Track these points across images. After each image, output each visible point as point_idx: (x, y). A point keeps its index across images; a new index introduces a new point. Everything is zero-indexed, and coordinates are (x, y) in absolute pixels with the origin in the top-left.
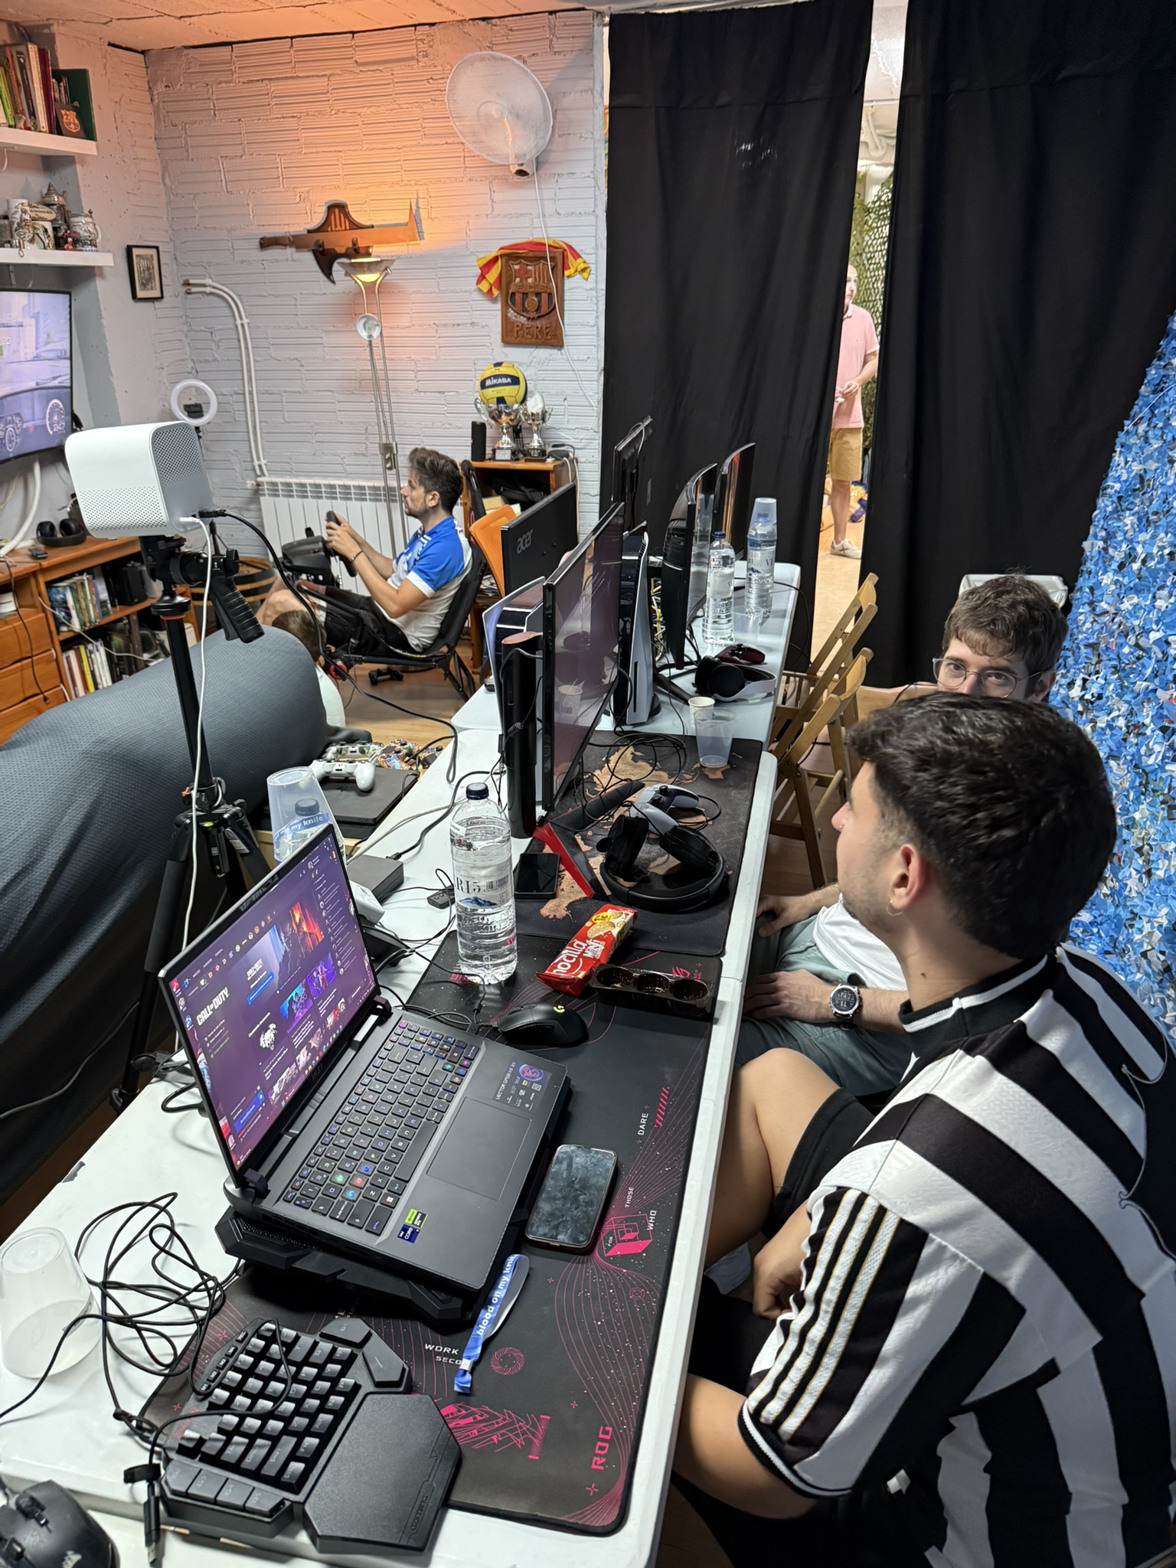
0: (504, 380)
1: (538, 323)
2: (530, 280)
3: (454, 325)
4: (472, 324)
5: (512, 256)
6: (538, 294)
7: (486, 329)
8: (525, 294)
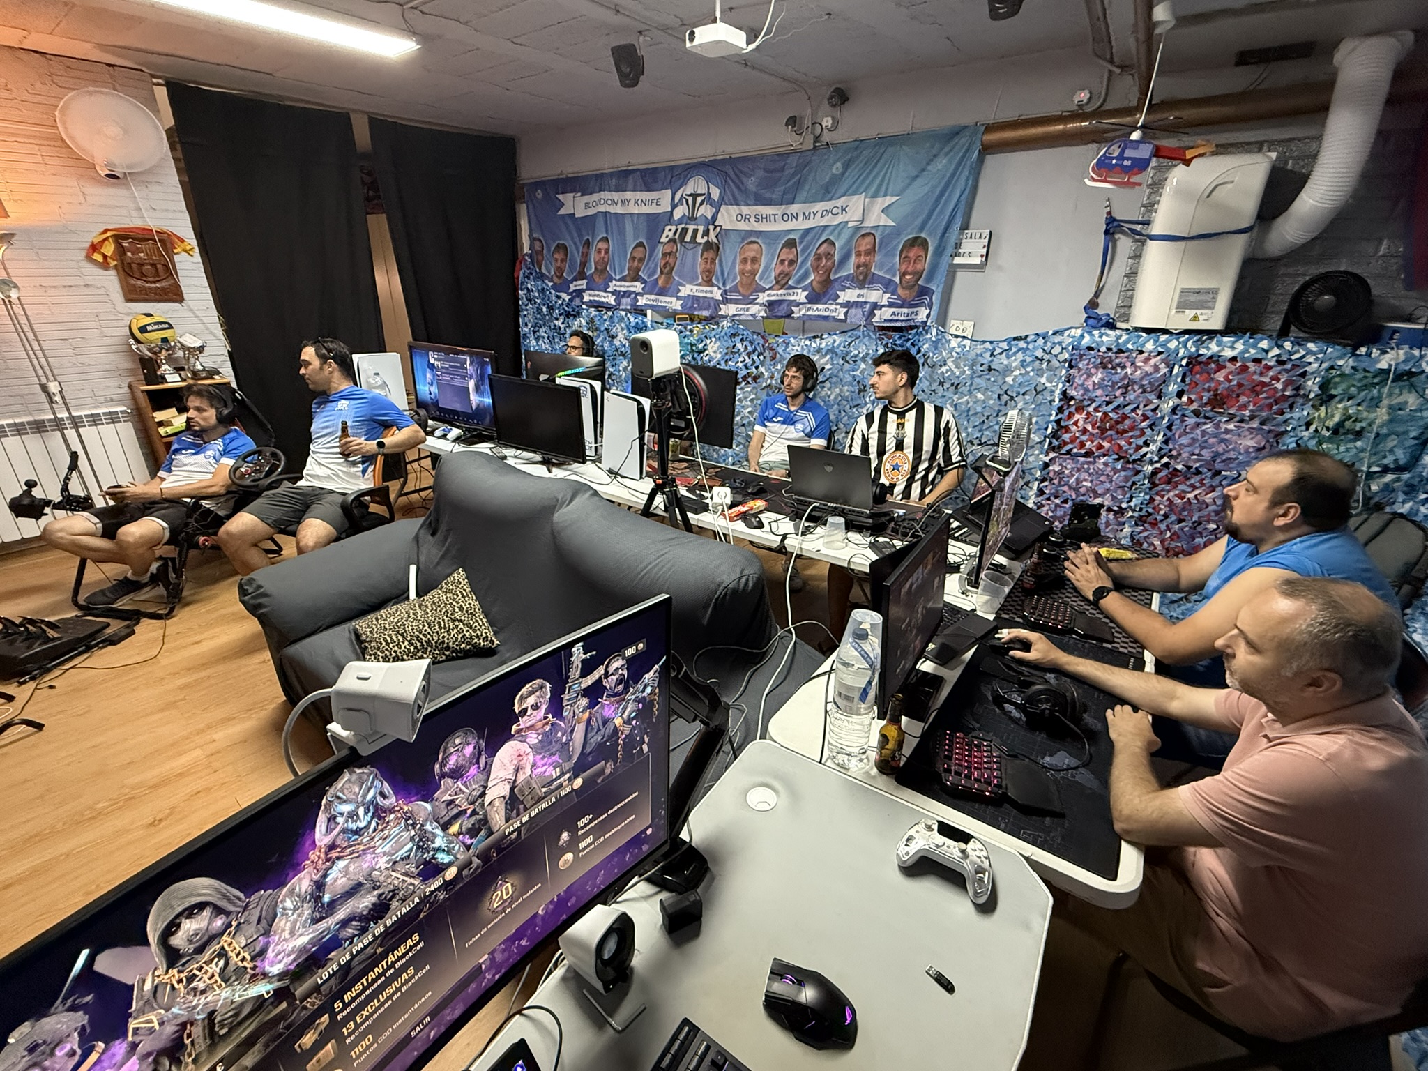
0: (164, 326)
1: (158, 285)
2: (142, 255)
3: (65, 286)
4: (86, 286)
5: (119, 236)
6: (153, 265)
7: (102, 291)
8: (142, 265)
